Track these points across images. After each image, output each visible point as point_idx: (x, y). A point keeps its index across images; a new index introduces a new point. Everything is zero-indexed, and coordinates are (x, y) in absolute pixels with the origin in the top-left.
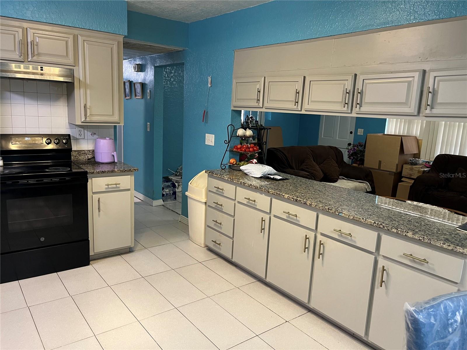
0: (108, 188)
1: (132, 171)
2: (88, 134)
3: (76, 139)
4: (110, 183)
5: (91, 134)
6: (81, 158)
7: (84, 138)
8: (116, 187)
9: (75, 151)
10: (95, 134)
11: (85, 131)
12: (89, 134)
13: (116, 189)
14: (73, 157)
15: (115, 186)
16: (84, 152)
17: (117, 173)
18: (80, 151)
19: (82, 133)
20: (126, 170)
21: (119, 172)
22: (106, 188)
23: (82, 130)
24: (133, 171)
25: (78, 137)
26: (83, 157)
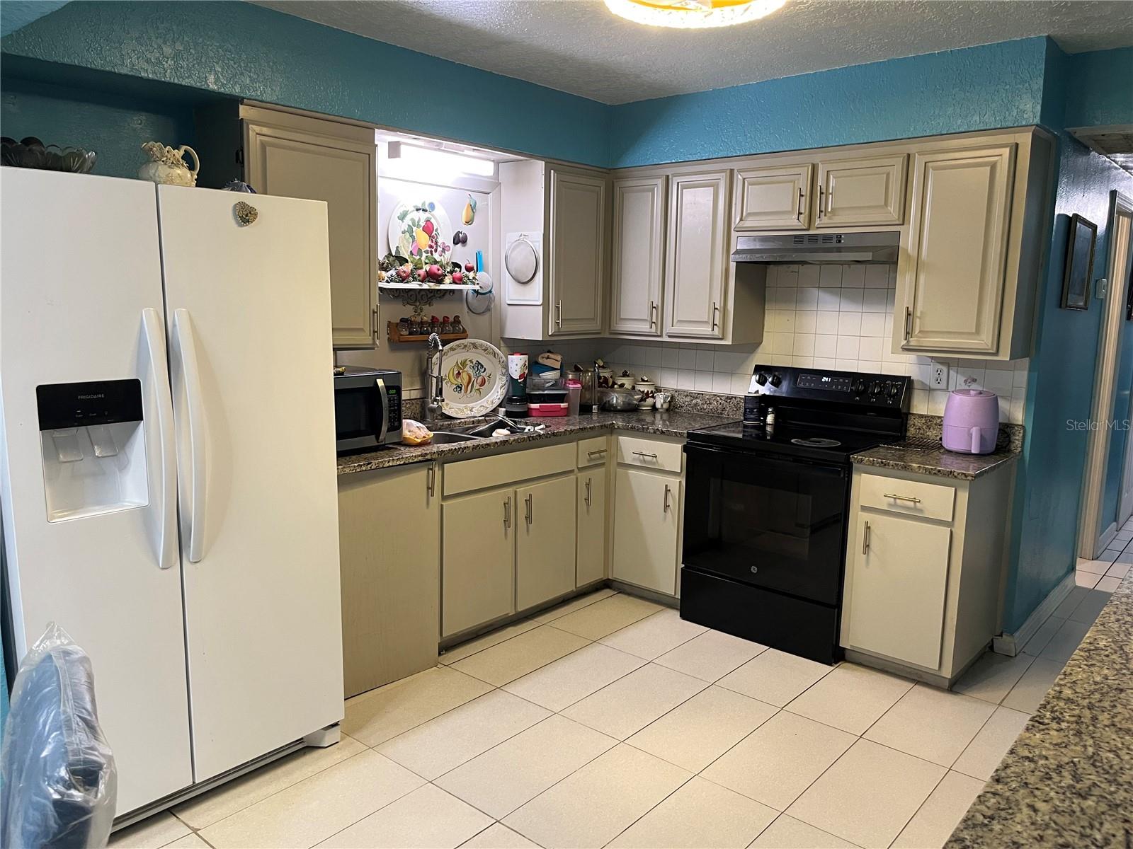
0: (895, 505)
1: (955, 477)
2: (958, 379)
3: (929, 390)
4: (898, 495)
5: (965, 381)
6: (930, 434)
7: (945, 388)
8: (915, 509)
9: (921, 416)
10: (974, 380)
11: (951, 372)
12: (961, 379)
13: (914, 514)
14: (912, 429)
15: (911, 504)
16: (940, 420)
17: (916, 472)
18: (932, 417)
19: (944, 377)
20: (939, 471)
21: (922, 473)
22: (890, 505)
23: (945, 369)
24: (959, 477)
25: (934, 385)
26: (935, 432)
